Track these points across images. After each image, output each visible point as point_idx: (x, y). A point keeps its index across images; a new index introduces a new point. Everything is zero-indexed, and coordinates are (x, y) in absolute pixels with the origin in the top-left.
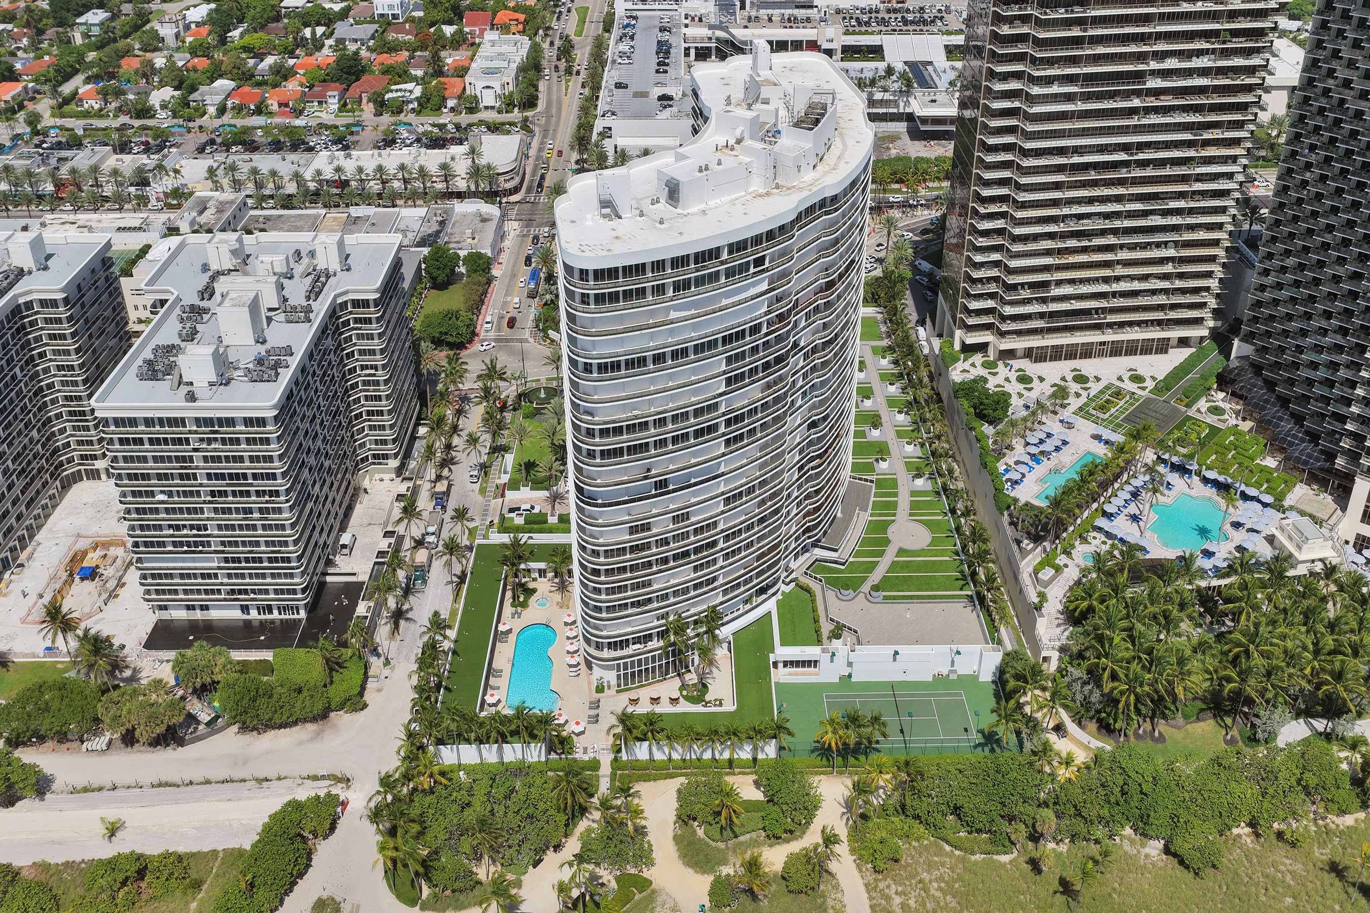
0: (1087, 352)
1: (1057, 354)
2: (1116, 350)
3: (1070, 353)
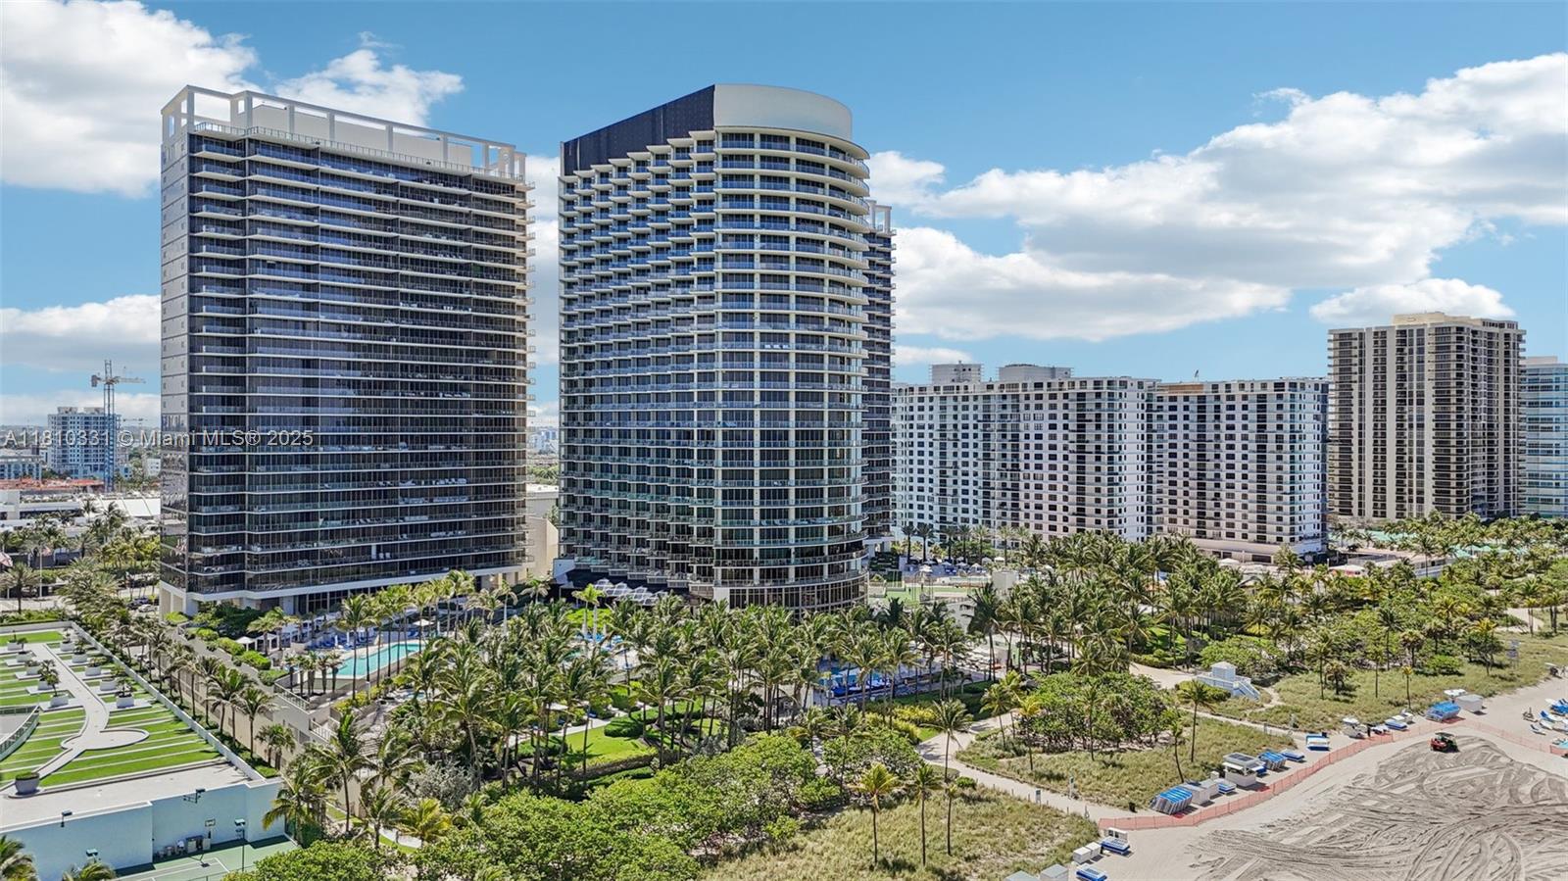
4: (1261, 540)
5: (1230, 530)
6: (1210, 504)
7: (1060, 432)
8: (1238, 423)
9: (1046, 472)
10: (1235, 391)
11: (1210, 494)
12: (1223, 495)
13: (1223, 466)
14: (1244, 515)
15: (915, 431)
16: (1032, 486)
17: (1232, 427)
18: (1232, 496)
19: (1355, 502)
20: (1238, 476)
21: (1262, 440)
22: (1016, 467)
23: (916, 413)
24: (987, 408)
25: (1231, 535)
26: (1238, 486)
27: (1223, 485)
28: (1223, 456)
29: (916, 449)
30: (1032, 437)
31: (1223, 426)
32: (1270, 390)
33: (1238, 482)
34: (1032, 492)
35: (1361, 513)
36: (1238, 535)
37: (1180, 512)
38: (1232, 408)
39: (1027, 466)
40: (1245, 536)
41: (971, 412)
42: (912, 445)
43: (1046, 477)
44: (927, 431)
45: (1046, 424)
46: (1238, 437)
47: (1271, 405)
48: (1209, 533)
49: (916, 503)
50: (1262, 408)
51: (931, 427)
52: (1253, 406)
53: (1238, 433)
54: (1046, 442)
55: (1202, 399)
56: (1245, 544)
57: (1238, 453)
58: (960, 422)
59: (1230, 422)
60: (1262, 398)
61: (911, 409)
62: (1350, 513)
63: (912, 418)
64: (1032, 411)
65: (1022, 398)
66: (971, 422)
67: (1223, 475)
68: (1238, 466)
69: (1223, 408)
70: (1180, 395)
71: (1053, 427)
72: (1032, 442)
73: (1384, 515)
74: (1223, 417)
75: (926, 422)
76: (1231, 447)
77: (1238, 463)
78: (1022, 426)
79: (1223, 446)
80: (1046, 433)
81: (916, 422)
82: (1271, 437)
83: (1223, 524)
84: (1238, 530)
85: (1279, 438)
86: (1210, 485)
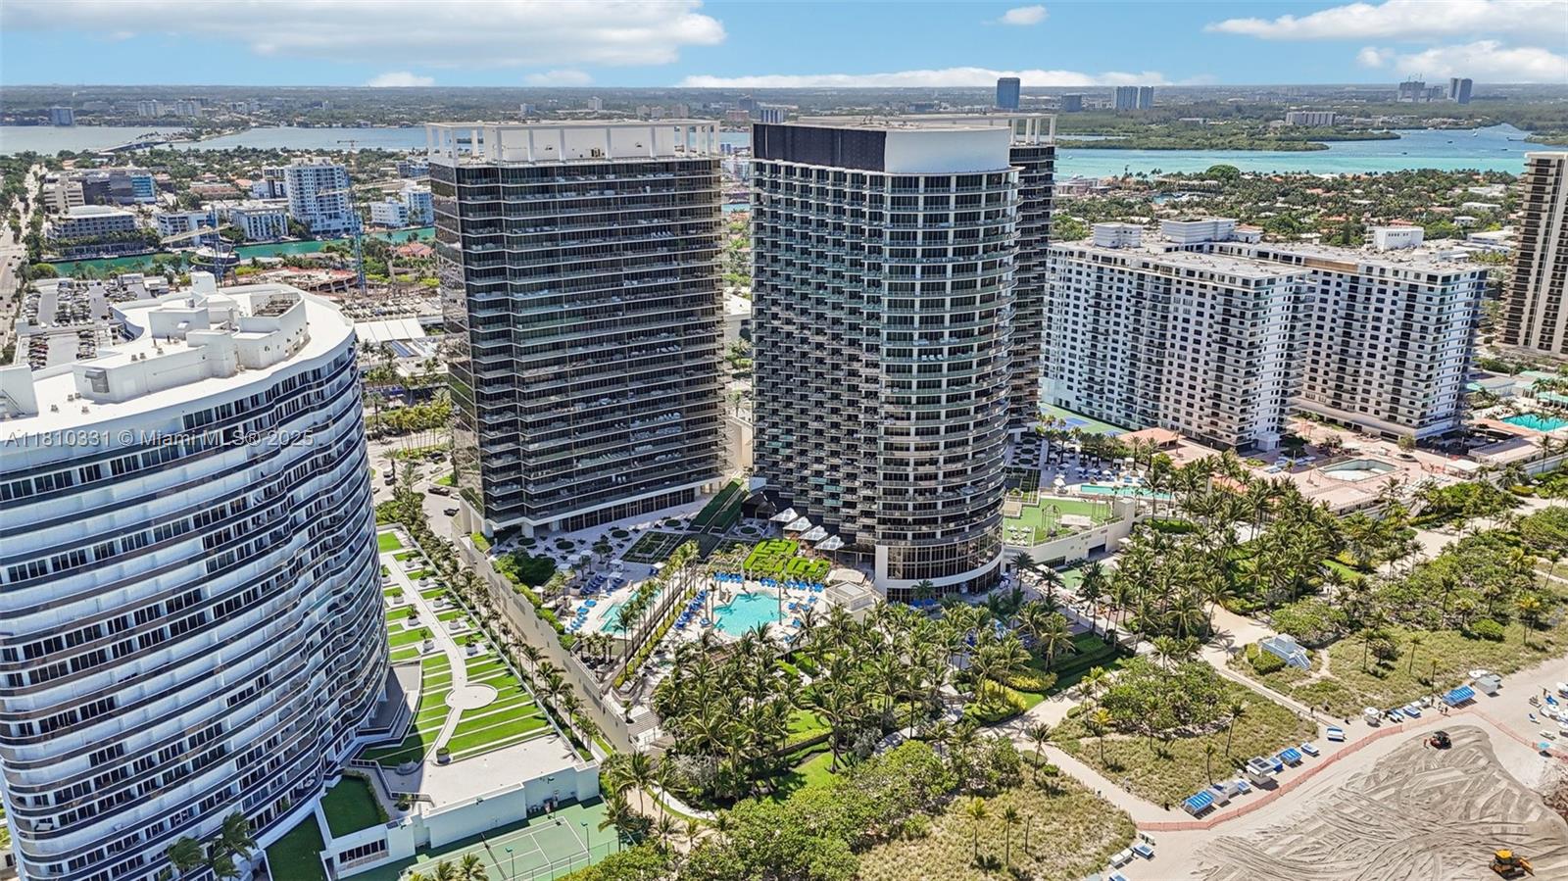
0: (621, 513)
1: (592, 520)
2: (647, 507)
3: (605, 517)
4: (1392, 419)
5: (1364, 405)
6: (1348, 379)
7: (1206, 321)
8: (1387, 307)
9: (1190, 355)
10: (1389, 277)
11: (1350, 370)
12: (1362, 372)
13: (1366, 345)
14: (1379, 392)
15: (1072, 293)
16: (1175, 365)
17: (1379, 310)
18: (1370, 374)
19: (1522, 333)
20: (1379, 357)
21: (1407, 327)
22: (1162, 345)
23: (1074, 276)
24: (1140, 286)
25: (1364, 409)
26: (1378, 366)
27: (1364, 362)
28: (1368, 335)
29: (1071, 310)
30: (1180, 319)
31: (1372, 308)
32: (1423, 283)
33: (1378, 363)
34: (1175, 370)
35: (1526, 342)
36: (1371, 411)
37: (1320, 380)
38: (1383, 291)
39: (1173, 346)
40: (1377, 412)
41: (1125, 286)
42: (1068, 305)
43: (1189, 359)
44: (1082, 295)
45: (1194, 309)
46: (1385, 320)
47: (1421, 297)
48: (1344, 405)
49: (1068, 359)
50: (1412, 298)
51: (1087, 292)
52: (1403, 295)
53: (1385, 316)
54: (1192, 327)
55: (1355, 279)
56: (1376, 420)
57: (1383, 335)
58: (1115, 293)
59: (1379, 305)
60: (1413, 288)
61: (1070, 271)
62: (1515, 342)
63: (1070, 280)
64: (1182, 296)
65: (1174, 282)
66: (1125, 295)
67: (1365, 354)
68: (1381, 348)
69: (1375, 290)
70: (1335, 272)
71: (1200, 314)
72: (1180, 324)
73: (1549, 347)
74: (1373, 299)
75: (1083, 286)
76: (1376, 328)
77: (1381, 345)
78: (1171, 308)
79: (1369, 326)
80: (1193, 318)
81: (1073, 285)
82: (1417, 327)
83: (1358, 398)
84: (1372, 405)
85: (1424, 329)
86: (1351, 361)
